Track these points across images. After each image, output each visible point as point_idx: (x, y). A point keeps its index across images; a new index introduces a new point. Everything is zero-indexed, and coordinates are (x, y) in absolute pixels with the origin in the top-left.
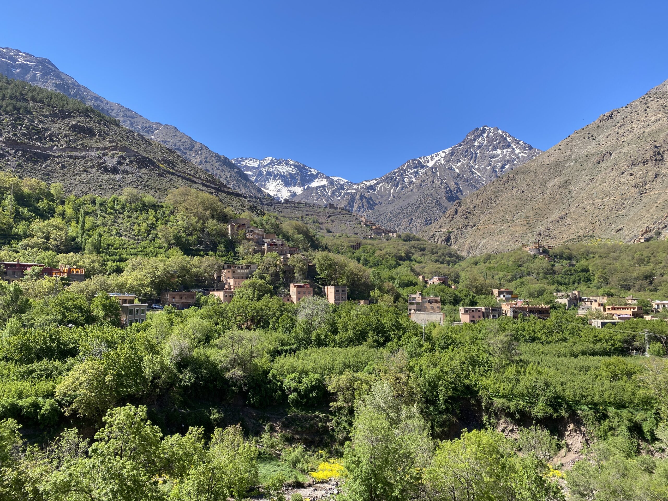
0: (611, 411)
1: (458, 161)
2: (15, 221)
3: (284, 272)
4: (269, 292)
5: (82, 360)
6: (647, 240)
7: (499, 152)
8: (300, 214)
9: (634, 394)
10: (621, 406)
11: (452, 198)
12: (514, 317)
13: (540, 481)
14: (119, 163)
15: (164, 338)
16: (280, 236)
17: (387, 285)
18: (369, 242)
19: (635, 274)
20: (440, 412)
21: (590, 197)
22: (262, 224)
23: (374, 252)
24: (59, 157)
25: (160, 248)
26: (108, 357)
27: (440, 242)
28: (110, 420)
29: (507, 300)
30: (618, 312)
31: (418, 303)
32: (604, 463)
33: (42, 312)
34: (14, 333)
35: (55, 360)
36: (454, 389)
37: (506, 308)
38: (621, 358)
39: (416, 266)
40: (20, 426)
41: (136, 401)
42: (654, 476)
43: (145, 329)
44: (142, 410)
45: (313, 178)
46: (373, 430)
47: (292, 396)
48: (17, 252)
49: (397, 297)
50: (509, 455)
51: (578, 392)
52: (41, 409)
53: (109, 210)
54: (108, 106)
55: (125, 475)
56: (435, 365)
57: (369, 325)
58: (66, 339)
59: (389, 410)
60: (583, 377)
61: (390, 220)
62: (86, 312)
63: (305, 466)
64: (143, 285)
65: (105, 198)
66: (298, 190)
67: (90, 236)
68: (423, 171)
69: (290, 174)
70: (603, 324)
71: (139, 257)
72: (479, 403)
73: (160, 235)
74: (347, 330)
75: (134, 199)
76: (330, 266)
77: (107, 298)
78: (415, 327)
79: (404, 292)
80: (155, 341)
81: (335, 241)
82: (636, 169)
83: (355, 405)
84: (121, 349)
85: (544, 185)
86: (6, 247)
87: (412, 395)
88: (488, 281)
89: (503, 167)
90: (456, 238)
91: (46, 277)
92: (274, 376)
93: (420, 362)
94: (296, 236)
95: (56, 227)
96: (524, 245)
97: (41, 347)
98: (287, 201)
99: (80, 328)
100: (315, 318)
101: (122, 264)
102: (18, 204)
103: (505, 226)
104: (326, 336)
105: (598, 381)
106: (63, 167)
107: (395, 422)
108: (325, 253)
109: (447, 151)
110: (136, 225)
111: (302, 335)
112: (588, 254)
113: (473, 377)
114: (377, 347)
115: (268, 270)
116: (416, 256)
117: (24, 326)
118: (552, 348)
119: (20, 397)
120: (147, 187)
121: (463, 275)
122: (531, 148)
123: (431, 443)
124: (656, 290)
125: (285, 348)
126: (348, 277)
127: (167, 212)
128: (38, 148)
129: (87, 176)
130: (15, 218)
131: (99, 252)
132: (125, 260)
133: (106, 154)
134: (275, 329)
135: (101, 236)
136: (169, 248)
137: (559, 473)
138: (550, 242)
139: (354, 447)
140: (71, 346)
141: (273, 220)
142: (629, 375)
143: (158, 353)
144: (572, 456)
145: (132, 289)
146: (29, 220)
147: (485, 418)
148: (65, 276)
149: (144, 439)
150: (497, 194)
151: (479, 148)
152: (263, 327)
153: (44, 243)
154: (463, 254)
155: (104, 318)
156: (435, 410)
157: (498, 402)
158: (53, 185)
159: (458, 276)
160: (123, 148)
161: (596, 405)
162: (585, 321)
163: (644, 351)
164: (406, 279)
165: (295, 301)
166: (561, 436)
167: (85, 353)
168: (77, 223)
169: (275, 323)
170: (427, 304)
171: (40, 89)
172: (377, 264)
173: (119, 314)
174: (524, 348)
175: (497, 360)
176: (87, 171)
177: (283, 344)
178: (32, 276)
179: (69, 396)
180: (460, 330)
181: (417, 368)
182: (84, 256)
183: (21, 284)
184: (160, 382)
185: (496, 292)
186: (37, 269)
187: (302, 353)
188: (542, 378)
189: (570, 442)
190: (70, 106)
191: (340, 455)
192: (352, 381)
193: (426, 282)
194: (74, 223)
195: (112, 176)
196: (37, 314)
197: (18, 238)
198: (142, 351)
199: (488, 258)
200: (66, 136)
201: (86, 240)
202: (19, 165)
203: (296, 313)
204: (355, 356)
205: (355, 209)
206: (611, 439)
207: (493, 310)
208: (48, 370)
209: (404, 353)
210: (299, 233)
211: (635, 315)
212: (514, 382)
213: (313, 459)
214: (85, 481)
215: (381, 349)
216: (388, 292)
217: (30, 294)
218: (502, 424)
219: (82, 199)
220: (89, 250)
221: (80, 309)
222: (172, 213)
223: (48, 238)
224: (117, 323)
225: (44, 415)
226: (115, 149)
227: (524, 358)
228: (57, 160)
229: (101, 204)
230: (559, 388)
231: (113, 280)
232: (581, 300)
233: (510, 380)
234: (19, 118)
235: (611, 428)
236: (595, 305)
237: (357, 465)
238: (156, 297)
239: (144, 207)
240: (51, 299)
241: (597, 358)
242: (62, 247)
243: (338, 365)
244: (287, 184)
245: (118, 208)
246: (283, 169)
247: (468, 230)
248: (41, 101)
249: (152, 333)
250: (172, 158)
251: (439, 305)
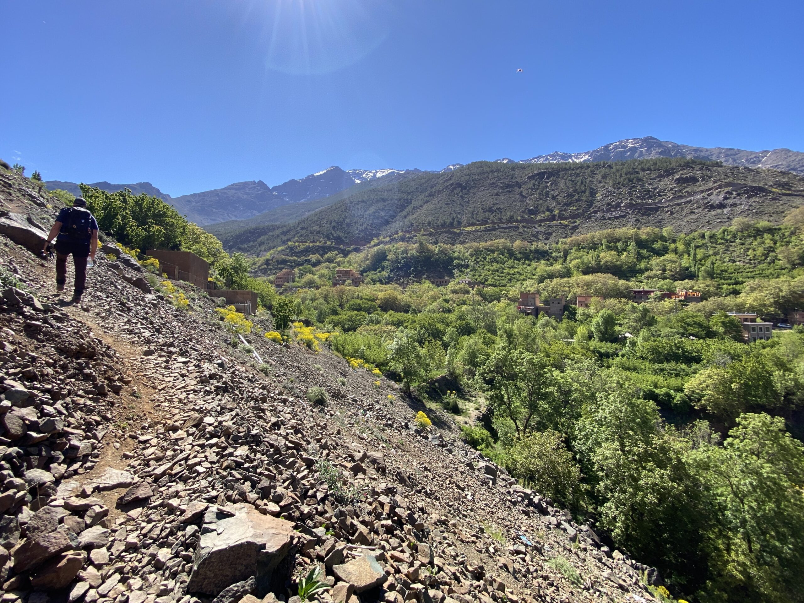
2: (638, 260)
5: (706, 367)
14: (726, 198)
15: (797, 357)
24: (668, 206)
25: (782, 269)
26: (733, 367)
28: (744, 422)
33: (667, 326)
34: (646, 339)
35: (681, 363)
40: (659, 408)
41: (772, 413)
43: (772, 346)
44: (780, 422)
48: (642, 282)
52: (673, 399)
53: (720, 241)
54: (708, 153)
55: (765, 475)
58: (689, 348)
62: (706, 327)
64: (765, 305)
65: (714, 231)
67: (703, 265)
71: (757, 280)
73: (780, 257)
75: (745, 228)
77: (727, 316)
80: (785, 359)
84: (746, 362)
86: (634, 279)
91: (666, 299)
95: (671, 261)
97: (669, 352)
99: (701, 341)
101: (738, 287)
102: (639, 248)
106: (672, 214)
110: (750, 251)
117: (653, 336)
119: (656, 386)
120: (759, 214)
127: (787, 234)
128: (650, 204)
129: (694, 216)
130: (637, 258)
131: (712, 278)
132: (742, 283)
133: (712, 194)
135: (713, 264)
136: (793, 268)
140: (695, 354)
143: (790, 370)
145: (752, 309)
146: (648, 258)
148: (683, 298)
149: (783, 448)
153: (662, 274)
155: (725, 333)
158: (664, 229)
160: (727, 185)
167: (708, 361)
168: (689, 255)
171: (647, 160)
173: (740, 331)
176: (694, 213)
178: (655, 299)
179: (697, 394)
182: (699, 282)
183: (648, 305)
184: (795, 399)
186: (659, 294)
190: (673, 165)
194: (686, 256)
195: (719, 211)
196: (662, 327)
197: (642, 272)
198: (770, 366)
200: (672, 189)
201: (699, 269)
202: (637, 220)
208: (676, 370)
214: (723, 468)
217: (655, 312)
219: (691, 236)
220: (703, 276)
221: (700, 325)
222: (793, 233)
223: (664, 270)
224: (739, 339)
225: (676, 404)
226: (720, 187)
228: (666, 209)
229: (711, 237)
231: (730, 301)
234: (633, 187)
238: (782, 316)
239: (759, 233)
240: (672, 316)
242: (677, 276)
245: (729, 237)
248: (649, 169)
249: (781, 351)
250: (786, 179)
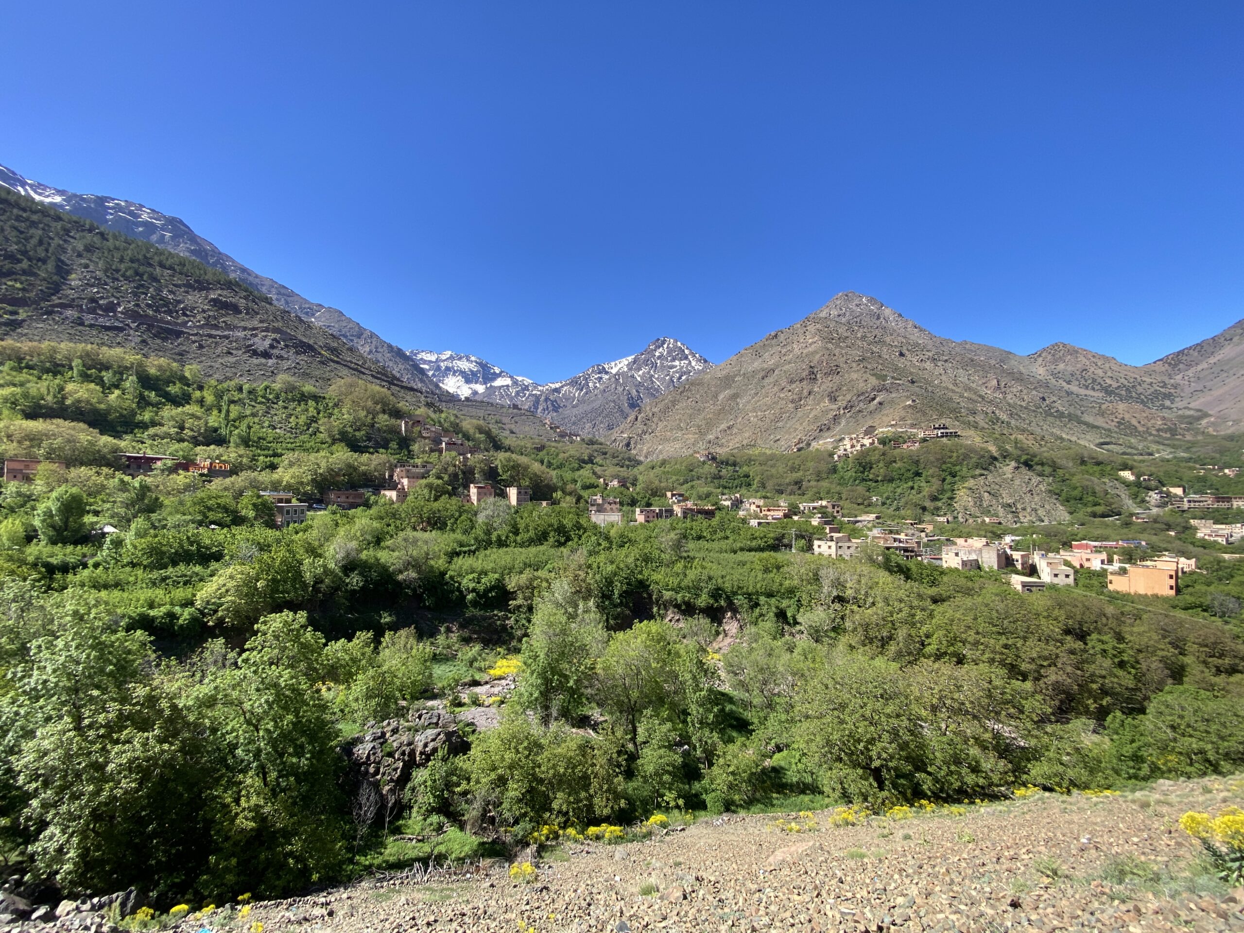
0: (763, 600)
1: (639, 369)
2: (139, 407)
3: (464, 473)
4: (447, 492)
5: (228, 565)
6: (799, 450)
7: (677, 363)
8: (481, 413)
9: (781, 585)
10: (770, 595)
11: (633, 406)
12: (685, 517)
13: (700, 664)
14: (272, 347)
15: (327, 540)
16: (460, 436)
17: (570, 487)
18: (553, 444)
19: (787, 480)
20: (615, 606)
21: (754, 410)
22: (440, 422)
23: (557, 455)
24: (196, 335)
25: (322, 443)
26: (260, 561)
27: (620, 446)
28: (263, 628)
29: (679, 501)
30: (772, 513)
31: (599, 505)
32: (754, 645)
33: (177, 512)
34: (139, 535)
35: (194, 565)
36: (628, 584)
37: (677, 510)
38: (772, 553)
39: (598, 469)
40: (152, 638)
41: (294, 607)
42: (795, 654)
43: (305, 531)
44: (302, 616)
45: (496, 376)
46: (550, 625)
47: (470, 597)
48: (143, 443)
49: (579, 499)
50: (675, 643)
51: (736, 584)
52: (178, 619)
53: (260, 399)
54: (257, 280)
55: (283, 685)
56: (612, 562)
57: (551, 525)
58: (208, 542)
59: (567, 606)
60: (741, 571)
61: (574, 424)
62: (232, 512)
63: (482, 664)
64: (302, 483)
65: (255, 385)
66: (480, 388)
67: (237, 428)
68: (607, 377)
69: (471, 371)
70: (759, 524)
71: (297, 453)
72: (650, 596)
73: (322, 429)
74: (528, 531)
75: (290, 388)
76: (513, 467)
77: (259, 497)
78: (595, 527)
79: (585, 494)
80: (317, 543)
81: (519, 442)
82: (794, 386)
83: (534, 603)
84: (276, 552)
85: (716, 396)
86: (128, 437)
87: (589, 591)
88: (662, 485)
89: (680, 378)
90: (636, 443)
91: (181, 472)
92: (452, 578)
93: (598, 560)
94: (477, 435)
95: (193, 416)
96: (695, 452)
97: (177, 551)
98: (467, 399)
99: (225, 530)
100: (495, 519)
101: (276, 460)
102: (143, 387)
103: (679, 434)
104: (507, 537)
105: (753, 574)
106: (201, 347)
107: (572, 617)
108: (508, 454)
109: (631, 358)
110: (293, 418)
111: (482, 536)
112: (749, 461)
113: (646, 573)
114: (558, 546)
115: (446, 470)
116: (599, 460)
117: (155, 528)
118: (716, 545)
119: (151, 606)
120: (306, 375)
121: (641, 478)
122: (705, 361)
123: (606, 635)
124: (804, 494)
125: (464, 549)
126: (531, 479)
127: (330, 405)
128: (168, 323)
129: (232, 359)
130: (138, 403)
131: (247, 446)
132: (281, 455)
133: (256, 336)
134: (453, 530)
135: (249, 427)
136: (333, 444)
137: (716, 656)
138: (719, 450)
139: (532, 642)
140: (214, 549)
141: (452, 418)
142: (778, 568)
143: (320, 556)
144: (728, 640)
145: (289, 488)
146: (157, 406)
147: (655, 609)
148: (206, 471)
149: (304, 646)
150: (674, 403)
151: (659, 358)
152: (440, 529)
153: (177, 433)
154: (642, 459)
155: (255, 518)
156: (611, 604)
157: (667, 595)
158: (187, 367)
159: (636, 480)
160: (276, 330)
161: (749, 595)
162: (744, 521)
163: (791, 547)
164: (588, 482)
165: (475, 503)
166: (720, 623)
167: (232, 557)
168: (220, 411)
169: (453, 524)
170: (606, 506)
171: (170, 253)
172: (560, 467)
173: (273, 515)
174: (691, 545)
175: (668, 557)
176: (231, 354)
177: (461, 546)
178: (163, 471)
179: (214, 604)
180: (636, 529)
181: (595, 566)
182: (230, 450)
183: (149, 480)
184: (323, 587)
185: (669, 494)
186: (169, 463)
187: (481, 554)
188: (706, 572)
189: (727, 628)
190: (209, 277)
191: (517, 651)
192: (531, 580)
193: (607, 485)
194: (215, 412)
195: (263, 361)
196: (170, 514)
197: (144, 426)
198: (301, 553)
199: (663, 463)
200: (204, 311)
201: (231, 432)
202: (144, 341)
203: (476, 514)
204: (536, 556)
205: (539, 410)
206: (761, 624)
207: (666, 511)
208: (186, 576)
209: (583, 551)
210: (481, 433)
211: (786, 516)
212: (681, 576)
213: (491, 657)
214: (235, 694)
215: (562, 549)
216: (570, 494)
217: (161, 491)
218: (670, 614)
219: (225, 385)
220: (235, 443)
221: (226, 509)
222: (336, 405)
223: (182, 428)
224: (271, 524)
225: (182, 626)
226: (267, 330)
227: (691, 554)
228: (193, 338)
229: (250, 392)
230: (720, 581)
231: (265, 477)
232: (742, 502)
233: (678, 574)
234: (142, 286)
235: (761, 615)
236: (753, 507)
237: (535, 660)
238: (318, 496)
239: (303, 398)
240: (187, 497)
241: (753, 553)
242: (200, 438)
243: (518, 565)
244: (468, 381)
245: (271, 397)
246: (464, 365)
247: (647, 436)
248: (171, 268)
249: (313, 535)
250: (336, 345)
251: (618, 506)
